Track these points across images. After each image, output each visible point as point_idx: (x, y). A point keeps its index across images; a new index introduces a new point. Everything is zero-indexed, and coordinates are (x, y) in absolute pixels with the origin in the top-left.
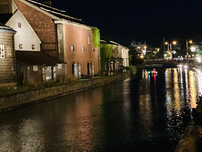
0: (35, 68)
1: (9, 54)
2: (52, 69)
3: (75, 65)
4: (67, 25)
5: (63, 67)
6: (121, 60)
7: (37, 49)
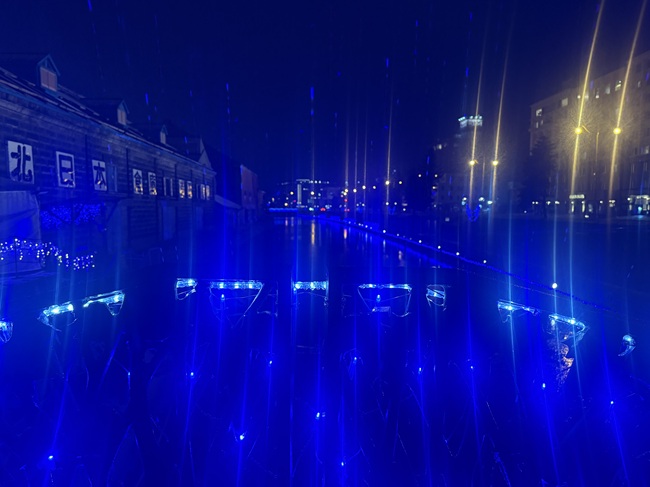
1: (211, 196)
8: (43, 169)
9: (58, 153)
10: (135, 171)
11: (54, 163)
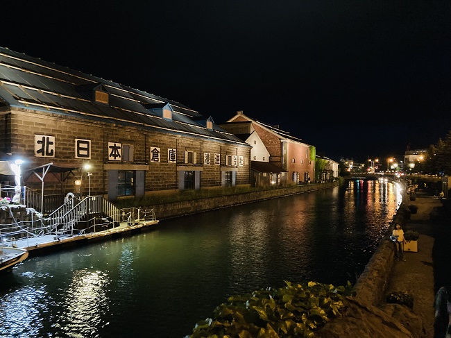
0: (265, 175)
1: (247, 163)
2: (277, 175)
3: (295, 174)
4: (290, 143)
5: (286, 174)
6: (332, 172)
7: (267, 160)
8: (64, 149)
9: (76, 140)
10: (152, 148)
11: (74, 145)
